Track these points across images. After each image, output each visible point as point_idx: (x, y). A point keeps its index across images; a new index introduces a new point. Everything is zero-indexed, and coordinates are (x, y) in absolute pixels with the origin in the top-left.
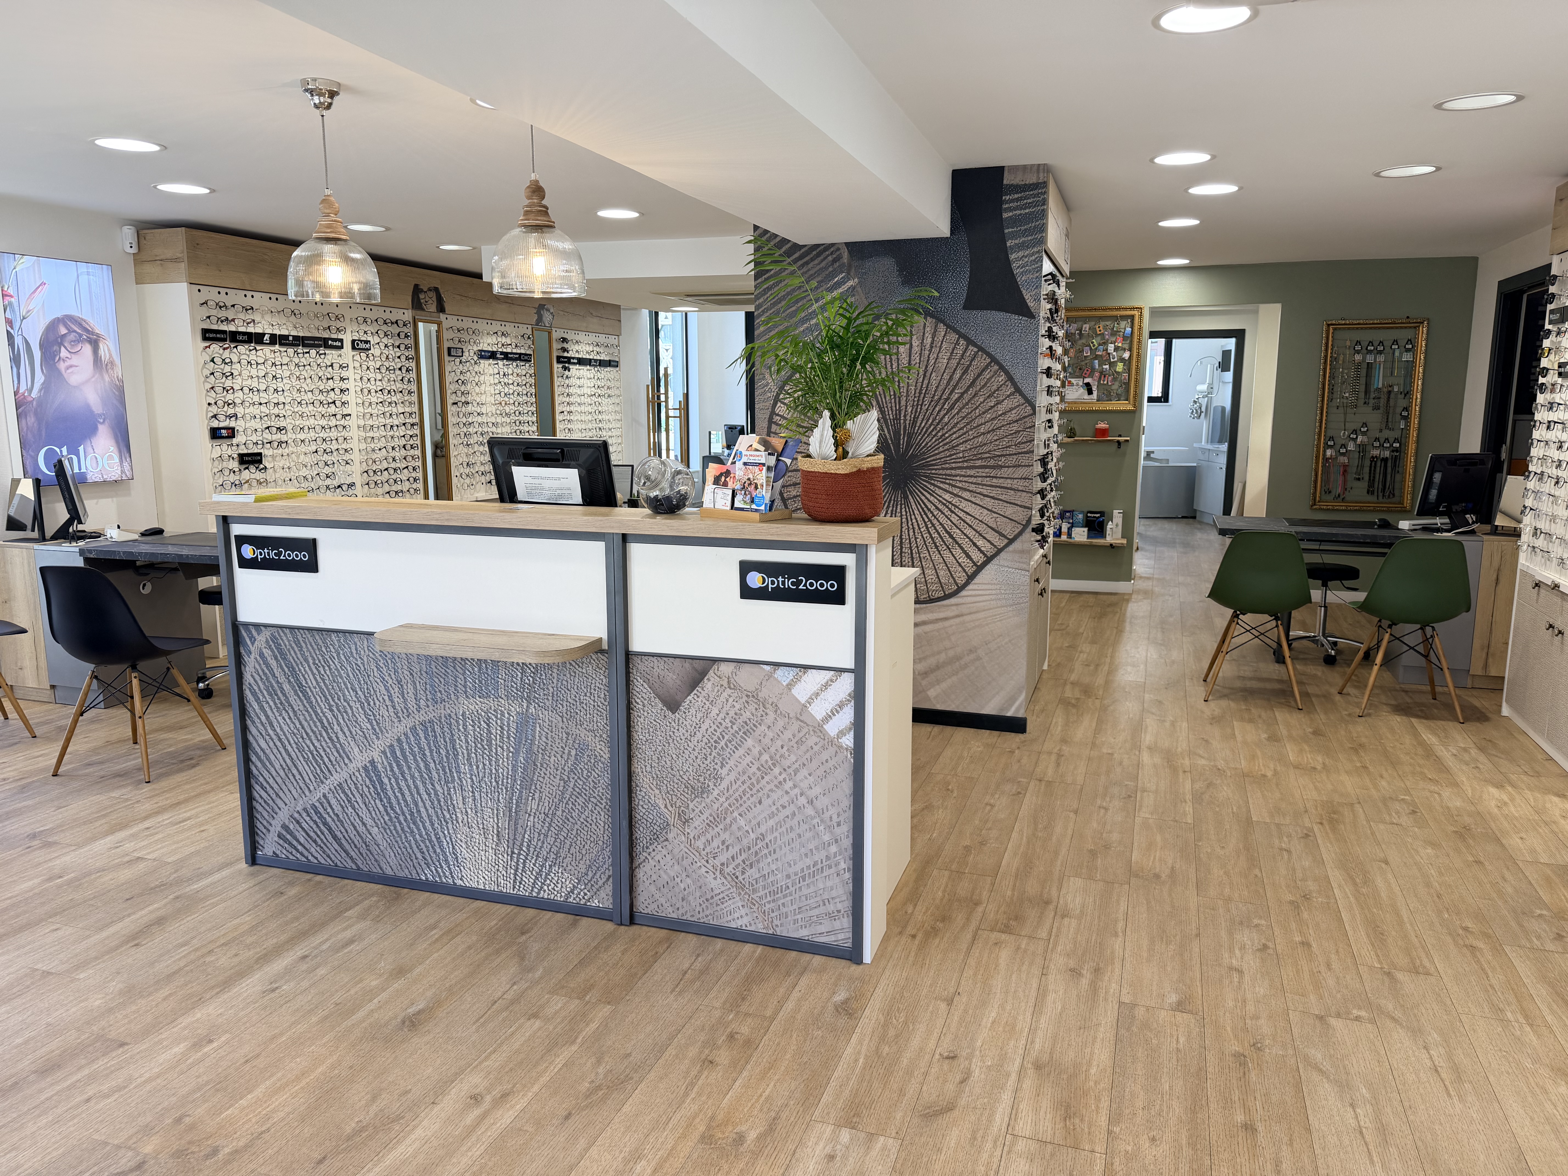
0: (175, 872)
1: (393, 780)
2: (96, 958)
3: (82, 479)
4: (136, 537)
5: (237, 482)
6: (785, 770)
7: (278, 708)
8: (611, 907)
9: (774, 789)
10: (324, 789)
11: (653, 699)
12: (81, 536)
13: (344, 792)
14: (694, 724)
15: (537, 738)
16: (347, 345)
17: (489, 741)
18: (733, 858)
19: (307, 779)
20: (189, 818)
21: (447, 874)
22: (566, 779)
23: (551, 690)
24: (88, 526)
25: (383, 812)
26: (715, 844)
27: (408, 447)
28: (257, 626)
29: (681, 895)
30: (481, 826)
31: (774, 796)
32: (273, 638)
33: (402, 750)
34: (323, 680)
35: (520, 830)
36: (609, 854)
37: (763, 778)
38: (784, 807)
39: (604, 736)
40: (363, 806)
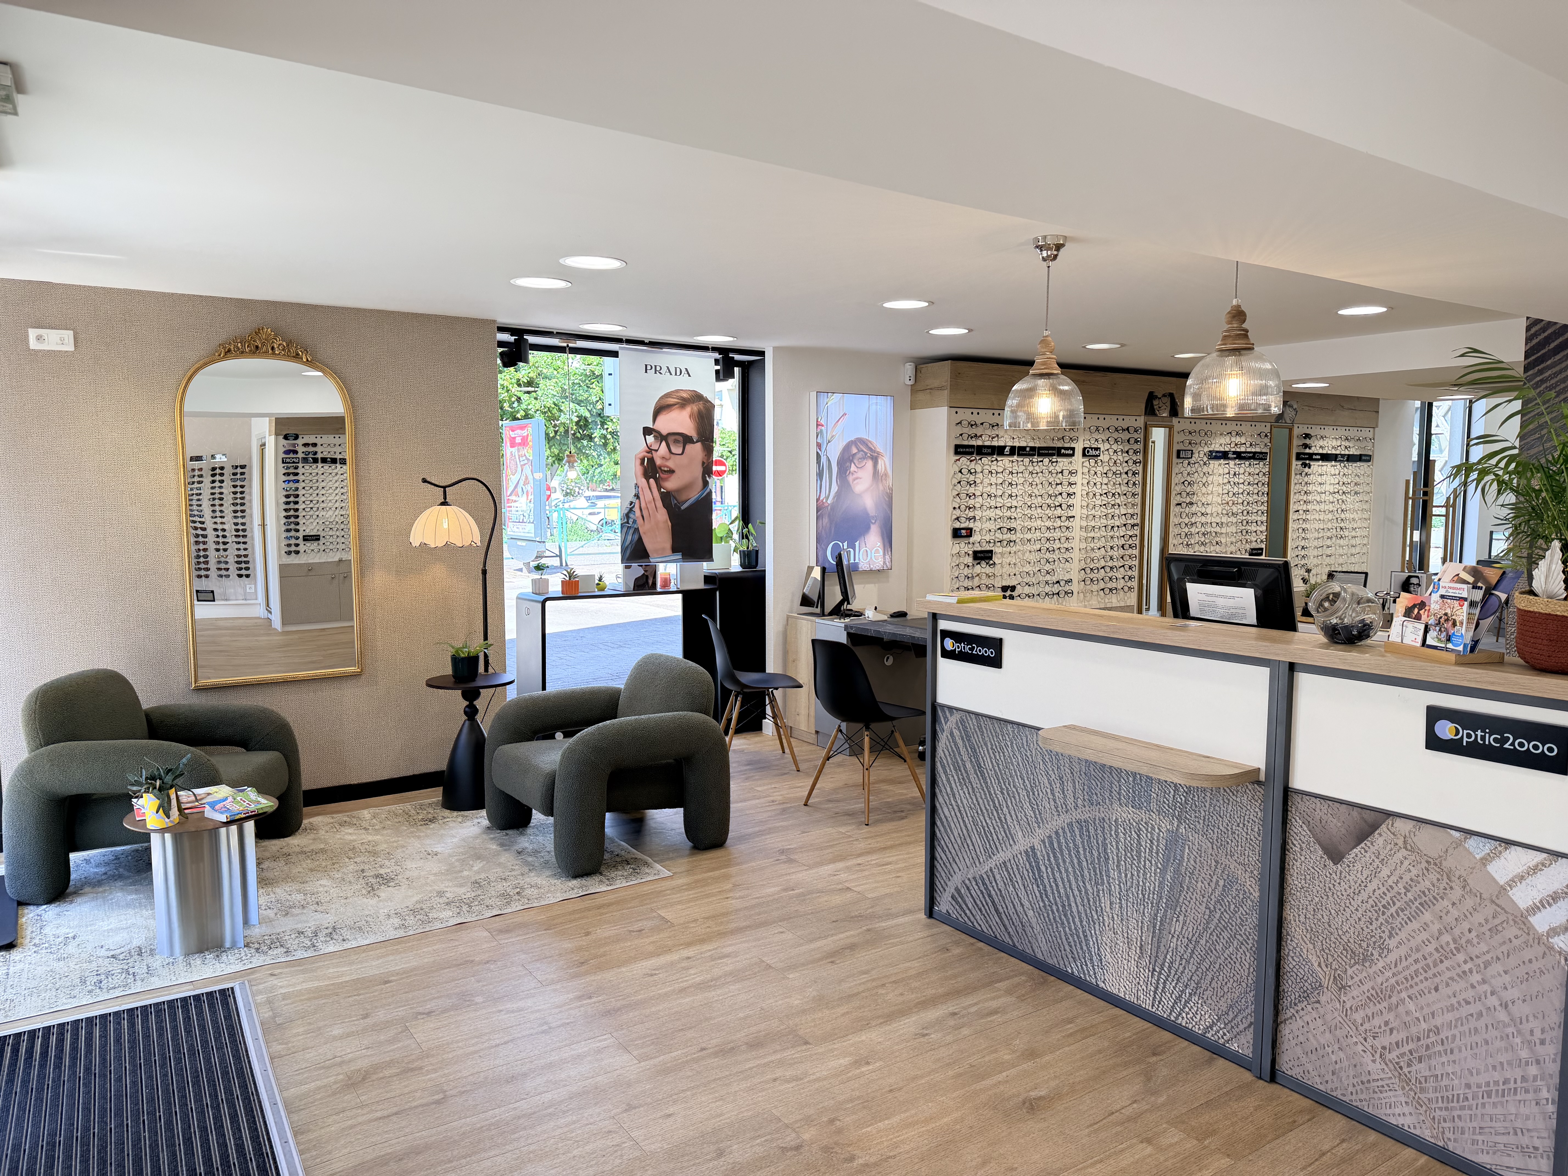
0: (871, 907)
1: (1049, 870)
2: (803, 965)
3: (855, 568)
4: (885, 618)
5: (970, 575)
6: (1471, 959)
7: (960, 782)
8: (1251, 1056)
9: (1456, 978)
10: (991, 863)
11: (1312, 844)
12: (849, 614)
13: (1007, 870)
14: (1359, 882)
15: (1186, 860)
16: (1079, 452)
17: (1139, 852)
18: (1397, 1044)
19: (978, 851)
20: (890, 863)
21: (1091, 973)
22: (1212, 908)
23: (1203, 813)
24: (855, 606)
25: (1039, 898)
26: (1377, 1021)
27: (1126, 547)
28: (951, 709)
29: (1331, 1068)
30: (1126, 935)
31: (1455, 987)
32: (962, 721)
33: (1059, 842)
34: (998, 765)
35: (1162, 948)
36: (1252, 999)
37: (1442, 961)
38: (1468, 1003)
39: (1255, 872)
40: (1022, 888)
